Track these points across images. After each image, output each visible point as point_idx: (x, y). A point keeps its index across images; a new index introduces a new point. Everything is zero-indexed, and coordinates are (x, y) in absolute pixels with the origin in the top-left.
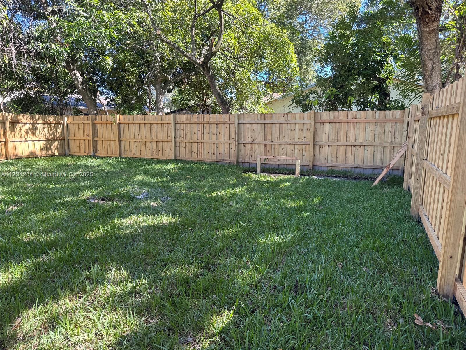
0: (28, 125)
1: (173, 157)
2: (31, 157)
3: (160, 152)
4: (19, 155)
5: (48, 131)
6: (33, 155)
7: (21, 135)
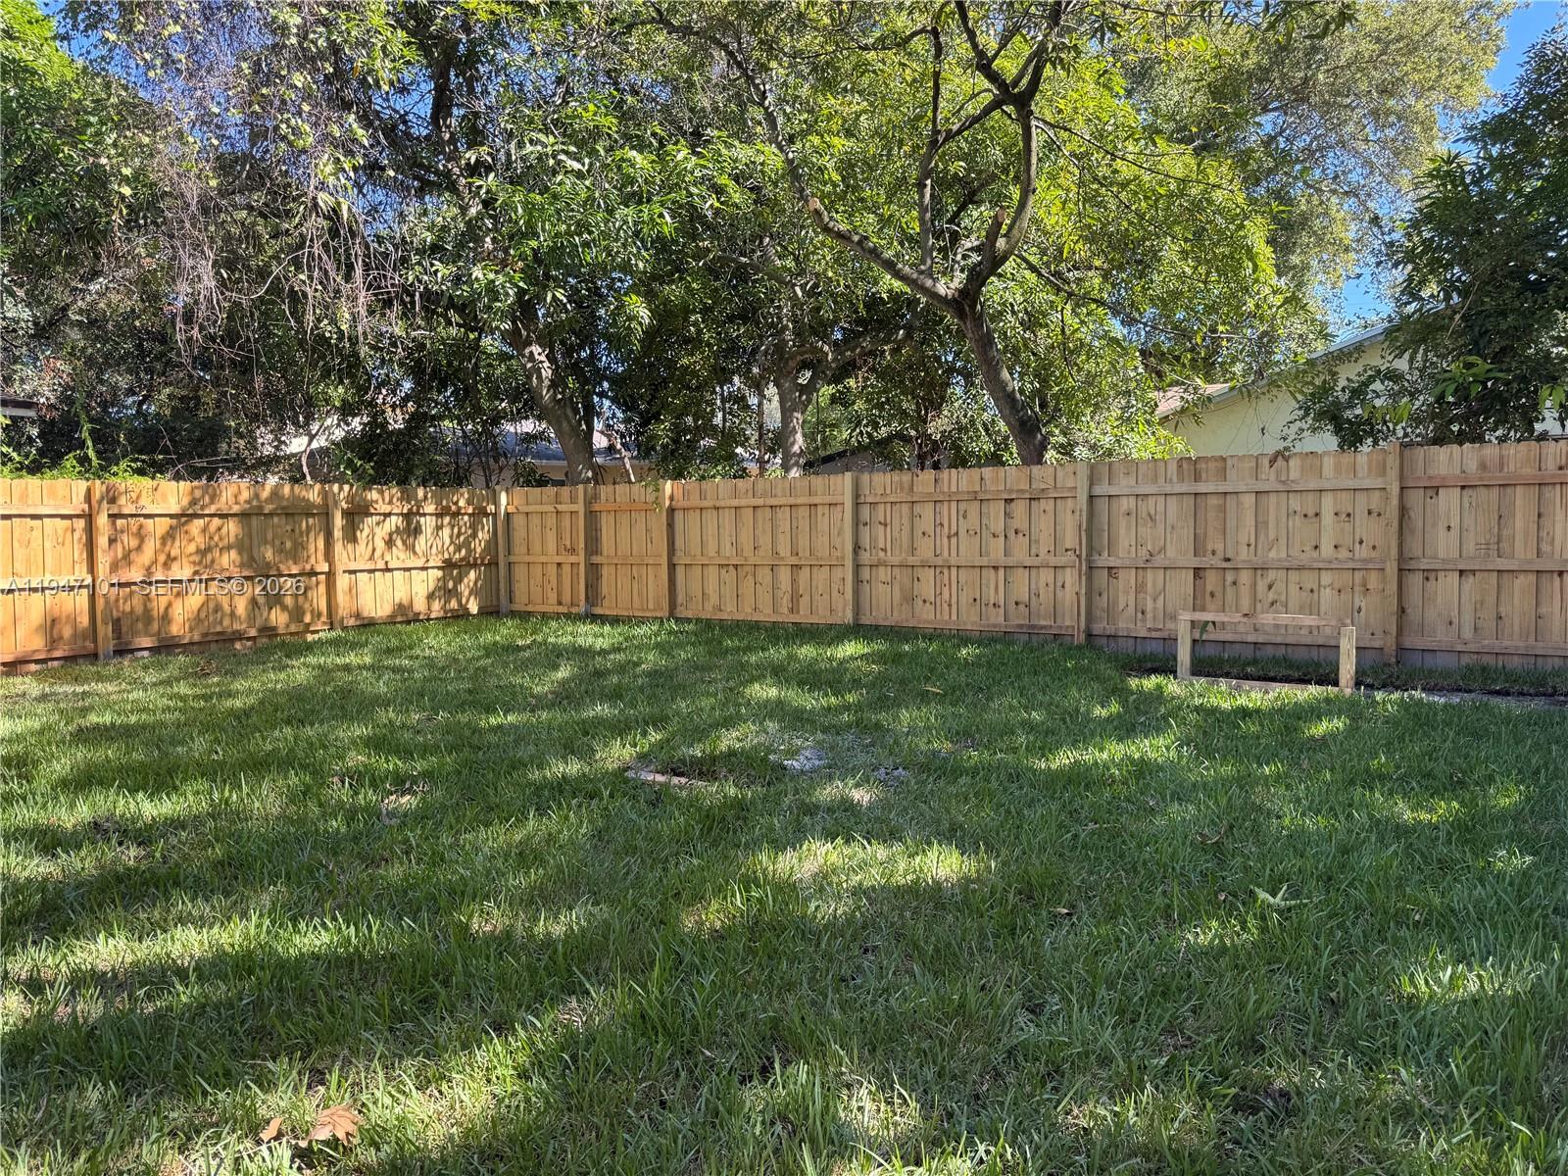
0: (394, 518)
1: (849, 618)
2: (399, 619)
3: (804, 601)
4: (365, 614)
5: (451, 537)
6: (404, 615)
7: (374, 550)
